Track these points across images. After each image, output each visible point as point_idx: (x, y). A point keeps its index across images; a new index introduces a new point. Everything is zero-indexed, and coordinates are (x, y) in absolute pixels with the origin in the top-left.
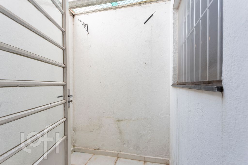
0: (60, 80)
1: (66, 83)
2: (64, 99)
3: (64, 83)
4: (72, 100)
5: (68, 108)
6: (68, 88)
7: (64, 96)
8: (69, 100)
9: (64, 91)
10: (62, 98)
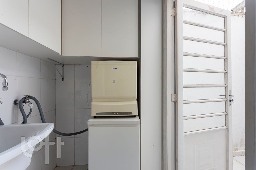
0: (222, 83)
1: (228, 85)
2: (225, 98)
3: (225, 86)
4: (233, 100)
5: (229, 106)
6: (229, 89)
7: (225, 95)
8: (230, 99)
9: (225, 91)
10: (224, 97)
